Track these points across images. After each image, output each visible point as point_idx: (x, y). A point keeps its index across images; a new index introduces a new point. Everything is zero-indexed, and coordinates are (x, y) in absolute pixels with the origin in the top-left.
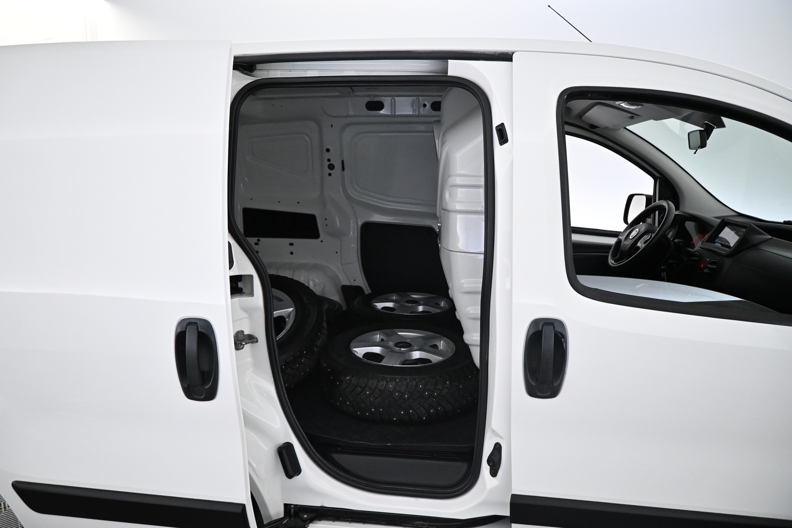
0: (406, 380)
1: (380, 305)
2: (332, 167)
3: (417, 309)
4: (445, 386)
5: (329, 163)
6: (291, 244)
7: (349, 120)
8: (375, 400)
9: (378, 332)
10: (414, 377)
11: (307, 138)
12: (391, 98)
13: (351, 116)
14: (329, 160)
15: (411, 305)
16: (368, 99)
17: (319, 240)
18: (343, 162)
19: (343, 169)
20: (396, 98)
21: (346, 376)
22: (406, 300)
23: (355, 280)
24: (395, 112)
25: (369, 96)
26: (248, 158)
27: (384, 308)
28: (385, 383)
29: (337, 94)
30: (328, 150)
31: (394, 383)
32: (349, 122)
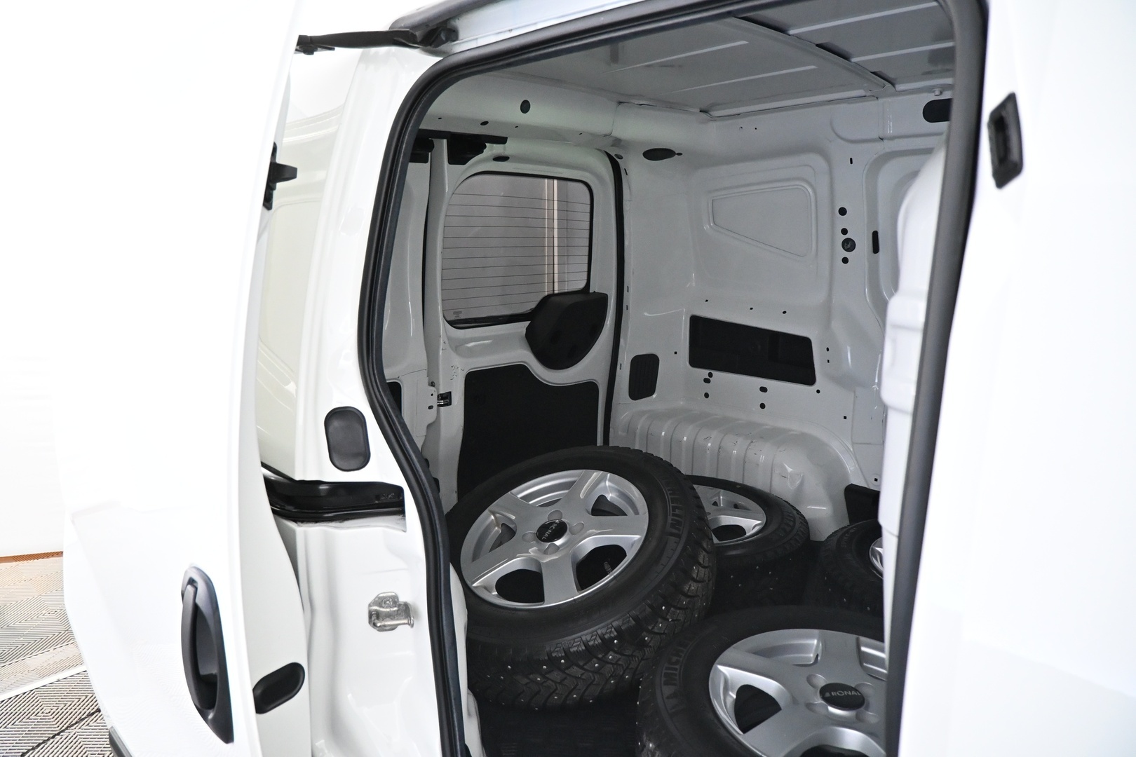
2: (849, 246)
5: (846, 237)
6: (764, 389)
7: (888, 146)
11: (810, 190)
13: (892, 138)
14: (844, 231)
16: (928, 97)
17: (815, 387)
18: (875, 235)
19: (876, 249)
23: (876, 479)
25: (930, 89)
26: (706, 227)
29: (861, 92)
30: (843, 211)
32: (888, 150)
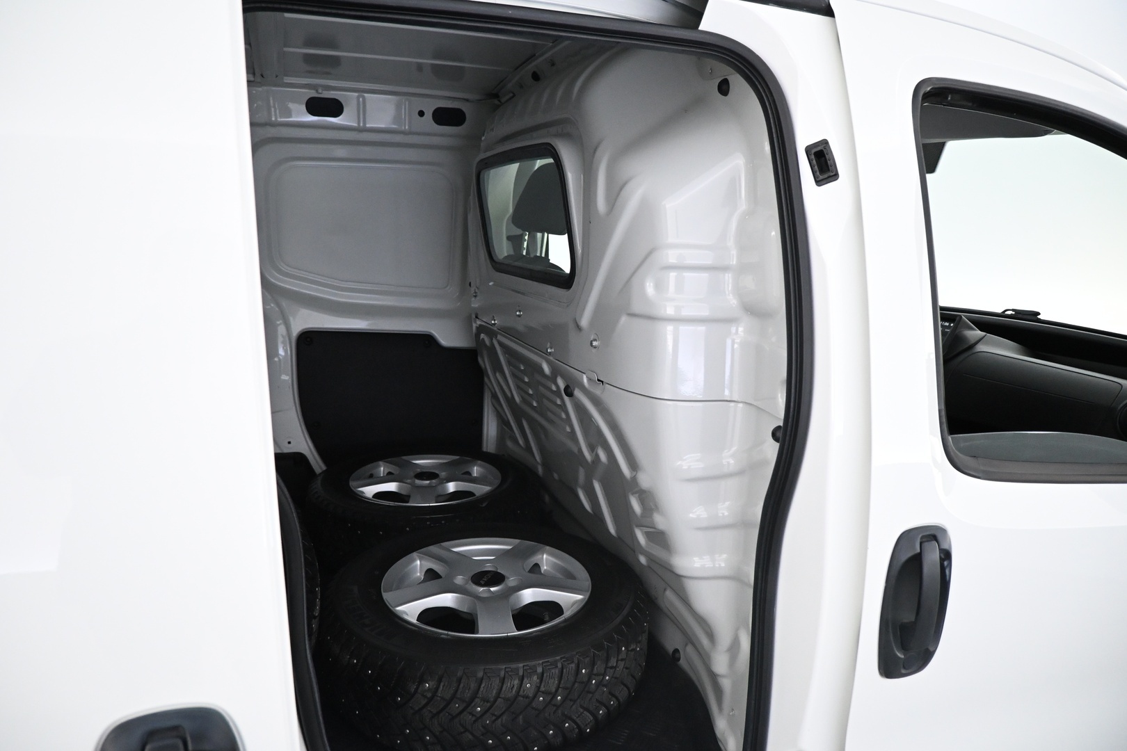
0: (555, 664)
1: (370, 491)
3: (446, 489)
4: (620, 658)
7: (271, 132)
8: (495, 720)
9: (415, 554)
10: (567, 655)
12: (356, 94)
13: (276, 125)
15: (428, 482)
16: (313, 94)
20: (366, 95)
21: (422, 681)
22: (412, 474)
23: (289, 443)
24: (365, 123)
25: (314, 87)
27: (379, 495)
28: (516, 682)
31: (535, 678)
32: (270, 135)
